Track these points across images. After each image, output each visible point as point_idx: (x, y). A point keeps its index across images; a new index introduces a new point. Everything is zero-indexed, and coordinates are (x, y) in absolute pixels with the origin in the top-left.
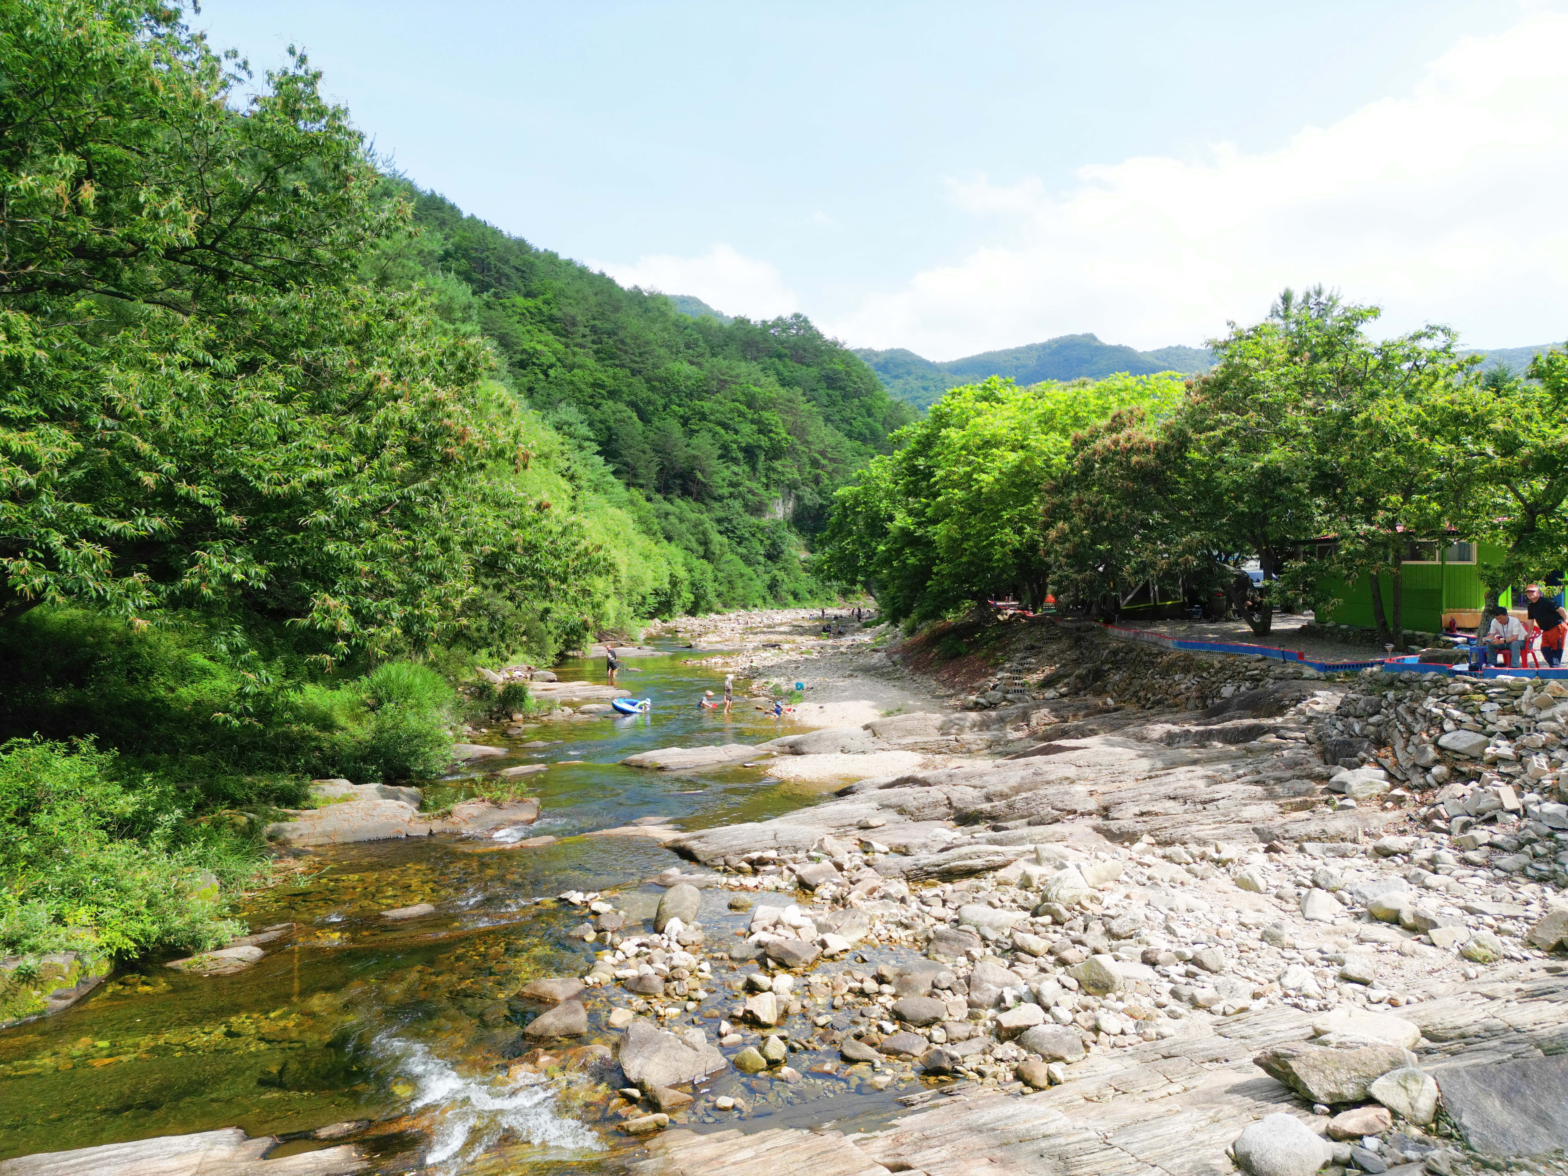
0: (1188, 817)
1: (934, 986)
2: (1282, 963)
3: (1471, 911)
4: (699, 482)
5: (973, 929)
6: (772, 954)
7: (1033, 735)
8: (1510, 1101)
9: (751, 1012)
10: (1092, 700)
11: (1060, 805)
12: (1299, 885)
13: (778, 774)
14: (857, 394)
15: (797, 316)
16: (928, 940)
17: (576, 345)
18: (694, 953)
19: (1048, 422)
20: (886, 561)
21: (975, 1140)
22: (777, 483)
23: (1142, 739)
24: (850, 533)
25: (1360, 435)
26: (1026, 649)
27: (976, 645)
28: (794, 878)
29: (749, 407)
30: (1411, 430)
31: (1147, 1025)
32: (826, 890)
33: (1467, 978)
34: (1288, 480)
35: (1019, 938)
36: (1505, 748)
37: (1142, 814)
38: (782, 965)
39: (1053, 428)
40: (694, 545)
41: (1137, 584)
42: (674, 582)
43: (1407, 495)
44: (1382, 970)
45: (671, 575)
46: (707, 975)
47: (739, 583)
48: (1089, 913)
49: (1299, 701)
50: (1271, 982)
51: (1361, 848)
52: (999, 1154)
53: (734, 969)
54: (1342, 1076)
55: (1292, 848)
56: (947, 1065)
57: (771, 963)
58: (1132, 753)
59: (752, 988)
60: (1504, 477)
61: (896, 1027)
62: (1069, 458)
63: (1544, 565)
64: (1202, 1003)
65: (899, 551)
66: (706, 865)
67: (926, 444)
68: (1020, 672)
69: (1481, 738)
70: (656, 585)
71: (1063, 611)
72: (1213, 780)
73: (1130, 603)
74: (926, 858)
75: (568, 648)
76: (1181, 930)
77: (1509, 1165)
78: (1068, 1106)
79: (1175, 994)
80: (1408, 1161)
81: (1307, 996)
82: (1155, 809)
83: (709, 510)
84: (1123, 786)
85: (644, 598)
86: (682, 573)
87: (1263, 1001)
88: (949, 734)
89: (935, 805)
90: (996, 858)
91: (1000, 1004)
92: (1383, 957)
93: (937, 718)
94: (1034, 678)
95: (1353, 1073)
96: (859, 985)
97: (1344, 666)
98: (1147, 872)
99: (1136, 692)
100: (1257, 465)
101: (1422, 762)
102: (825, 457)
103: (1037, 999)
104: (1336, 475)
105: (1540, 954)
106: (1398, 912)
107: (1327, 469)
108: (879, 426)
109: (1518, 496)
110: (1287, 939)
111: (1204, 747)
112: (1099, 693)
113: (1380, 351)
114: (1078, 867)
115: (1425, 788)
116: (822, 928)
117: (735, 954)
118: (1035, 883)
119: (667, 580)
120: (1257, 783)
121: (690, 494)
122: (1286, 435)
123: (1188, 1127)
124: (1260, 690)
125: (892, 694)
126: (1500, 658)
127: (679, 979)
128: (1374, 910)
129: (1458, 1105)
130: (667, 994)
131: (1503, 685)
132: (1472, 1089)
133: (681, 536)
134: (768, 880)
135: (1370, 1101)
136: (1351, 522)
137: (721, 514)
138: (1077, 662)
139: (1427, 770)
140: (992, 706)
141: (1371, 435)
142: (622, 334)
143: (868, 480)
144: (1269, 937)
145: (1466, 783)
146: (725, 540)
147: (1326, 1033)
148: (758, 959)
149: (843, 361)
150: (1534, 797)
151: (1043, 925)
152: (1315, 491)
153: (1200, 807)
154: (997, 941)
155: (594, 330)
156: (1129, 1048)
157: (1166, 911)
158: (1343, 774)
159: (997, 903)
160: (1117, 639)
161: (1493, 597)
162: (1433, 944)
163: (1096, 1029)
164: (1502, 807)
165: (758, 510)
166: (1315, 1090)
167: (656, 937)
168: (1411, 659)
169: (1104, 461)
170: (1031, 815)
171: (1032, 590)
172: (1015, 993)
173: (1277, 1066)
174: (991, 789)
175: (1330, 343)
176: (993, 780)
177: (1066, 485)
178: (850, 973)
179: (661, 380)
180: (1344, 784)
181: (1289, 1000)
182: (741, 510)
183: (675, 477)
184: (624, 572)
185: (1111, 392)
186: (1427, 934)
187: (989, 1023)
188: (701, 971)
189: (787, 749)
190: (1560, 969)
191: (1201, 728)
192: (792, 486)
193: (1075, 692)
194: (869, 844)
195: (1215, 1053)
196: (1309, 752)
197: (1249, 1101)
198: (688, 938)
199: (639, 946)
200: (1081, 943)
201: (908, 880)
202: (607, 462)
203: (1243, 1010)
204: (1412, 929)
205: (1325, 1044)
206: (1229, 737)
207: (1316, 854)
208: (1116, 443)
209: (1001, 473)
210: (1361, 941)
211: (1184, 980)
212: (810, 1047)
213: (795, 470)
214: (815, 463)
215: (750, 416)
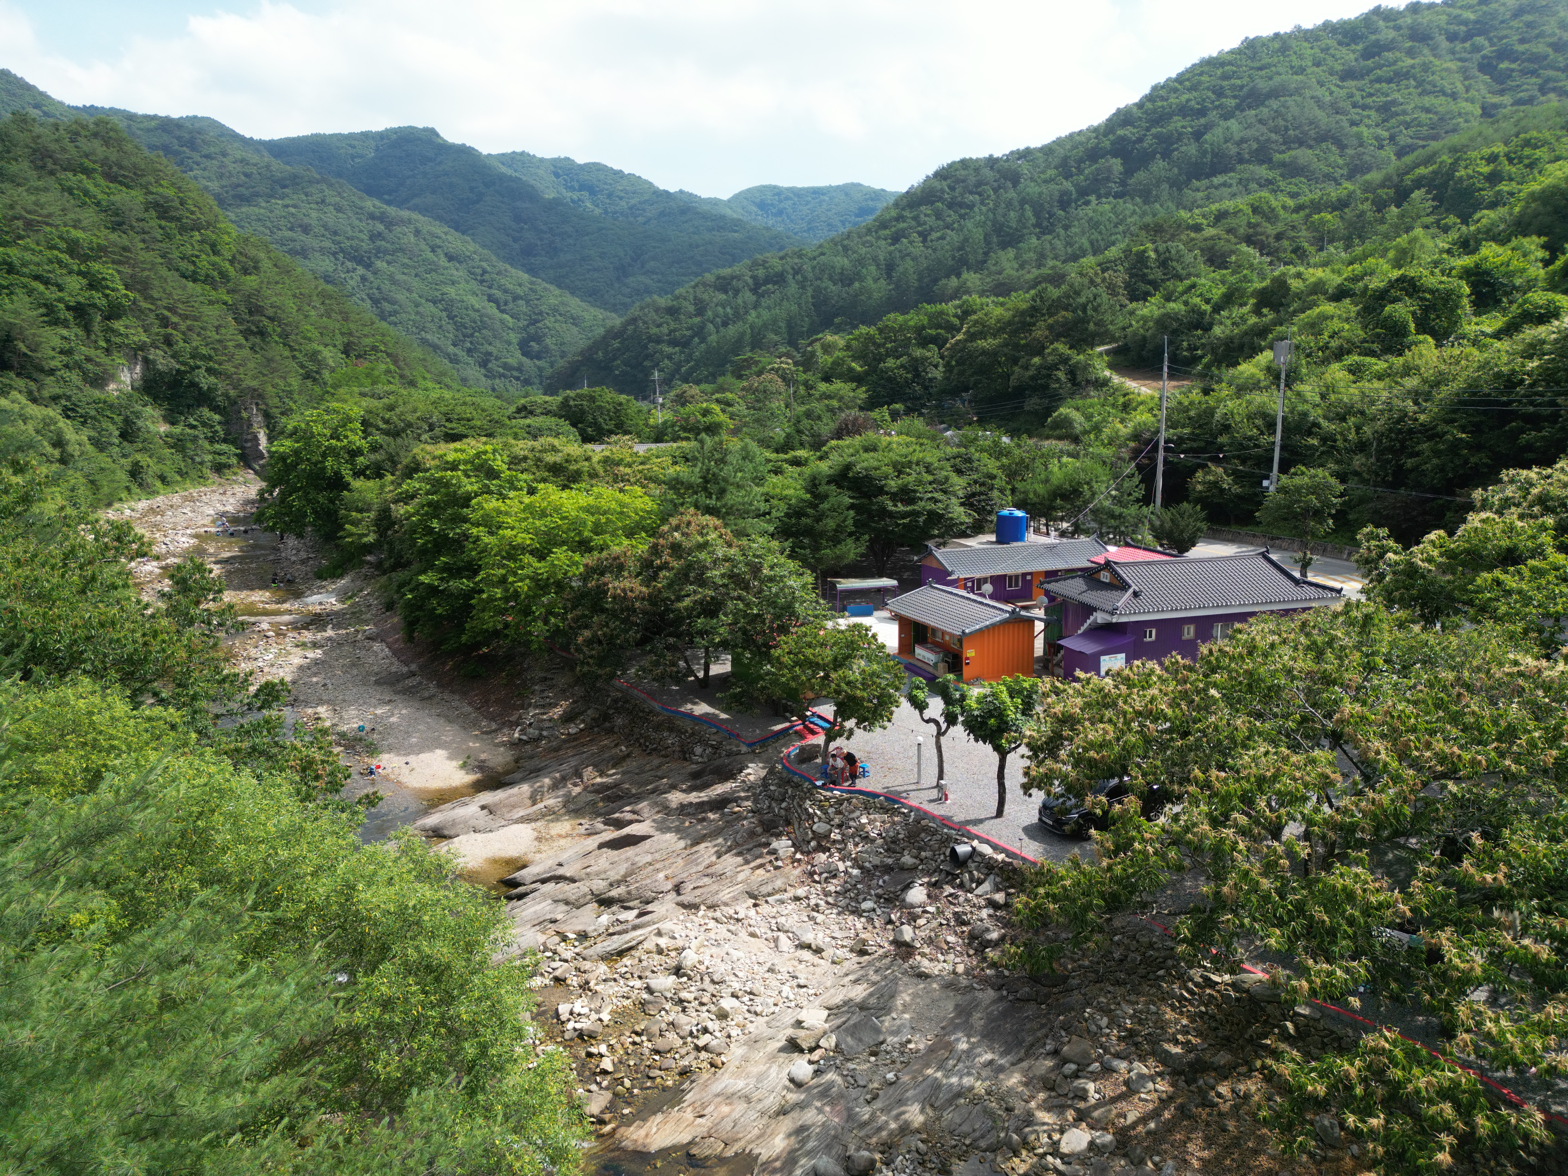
0: (716, 887)
1: (661, 1031)
2: (778, 984)
3: (833, 938)
4: (21, 353)
5: (660, 995)
6: (585, 1034)
9: (604, 1069)
11: (652, 887)
12: (772, 930)
14: (196, 226)
16: (641, 1004)
22: (120, 347)
26: (541, 680)
28: (552, 977)
29: (72, 255)
32: (573, 982)
33: (835, 974)
37: (695, 888)
38: (591, 1037)
48: (701, 971)
49: (741, 770)
51: (789, 896)
54: (811, 1041)
55: (762, 901)
56: (687, 1069)
57: (586, 1038)
61: (659, 1057)
68: (544, 706)
69: (829, 827)
78: (733, 1073)
80: (831, 1065)
81: (791, 1001)
87: (778, 1007)
88: (537, 801)
90: (641, 938)
91: (691, 1034)
94: (556, 712)
95: (814, 1039)
98: (713, 936)
101: (807, 839)
102: (176, 314)
105: (854, 954)
106: (810, 944)
110: (777, 969)
115: (808, 853)
117: (567, 1037)
118: (665, 951)
121: (11, 368)
128: (802, 944)
129: (840, 1042)
132: (843, 1035)
135: (819, 1047)
137: (56, 391)
139: (809, 843)
145: (824, 853)
147: (802, 1022)
148: (578, 1037)
150: (849, 863)
154: (671, 998)
156: (741, 1041)
158: (775, 844)
159: (654, 969)
163: (729, 1036)
165: (100, 380)
172: (696, 1028)
173: (792, 1041)
174: (612, 879)
180: (776, 851)
182: (80, 383)
186: (820, 953)
187: (692, 1045)
192: (139, 349)
194: (564, 934)
195: (770, 1037)
196: (755, 821)
197: (785, 1055)
200: (705, 990)
201: (603, 960)
203: (773, 1013)
205: (804, 1028)
210: (800, 962)
211: (749, 1003)
213: (140, 330)
214: (165, 322)
215: (75, 268)
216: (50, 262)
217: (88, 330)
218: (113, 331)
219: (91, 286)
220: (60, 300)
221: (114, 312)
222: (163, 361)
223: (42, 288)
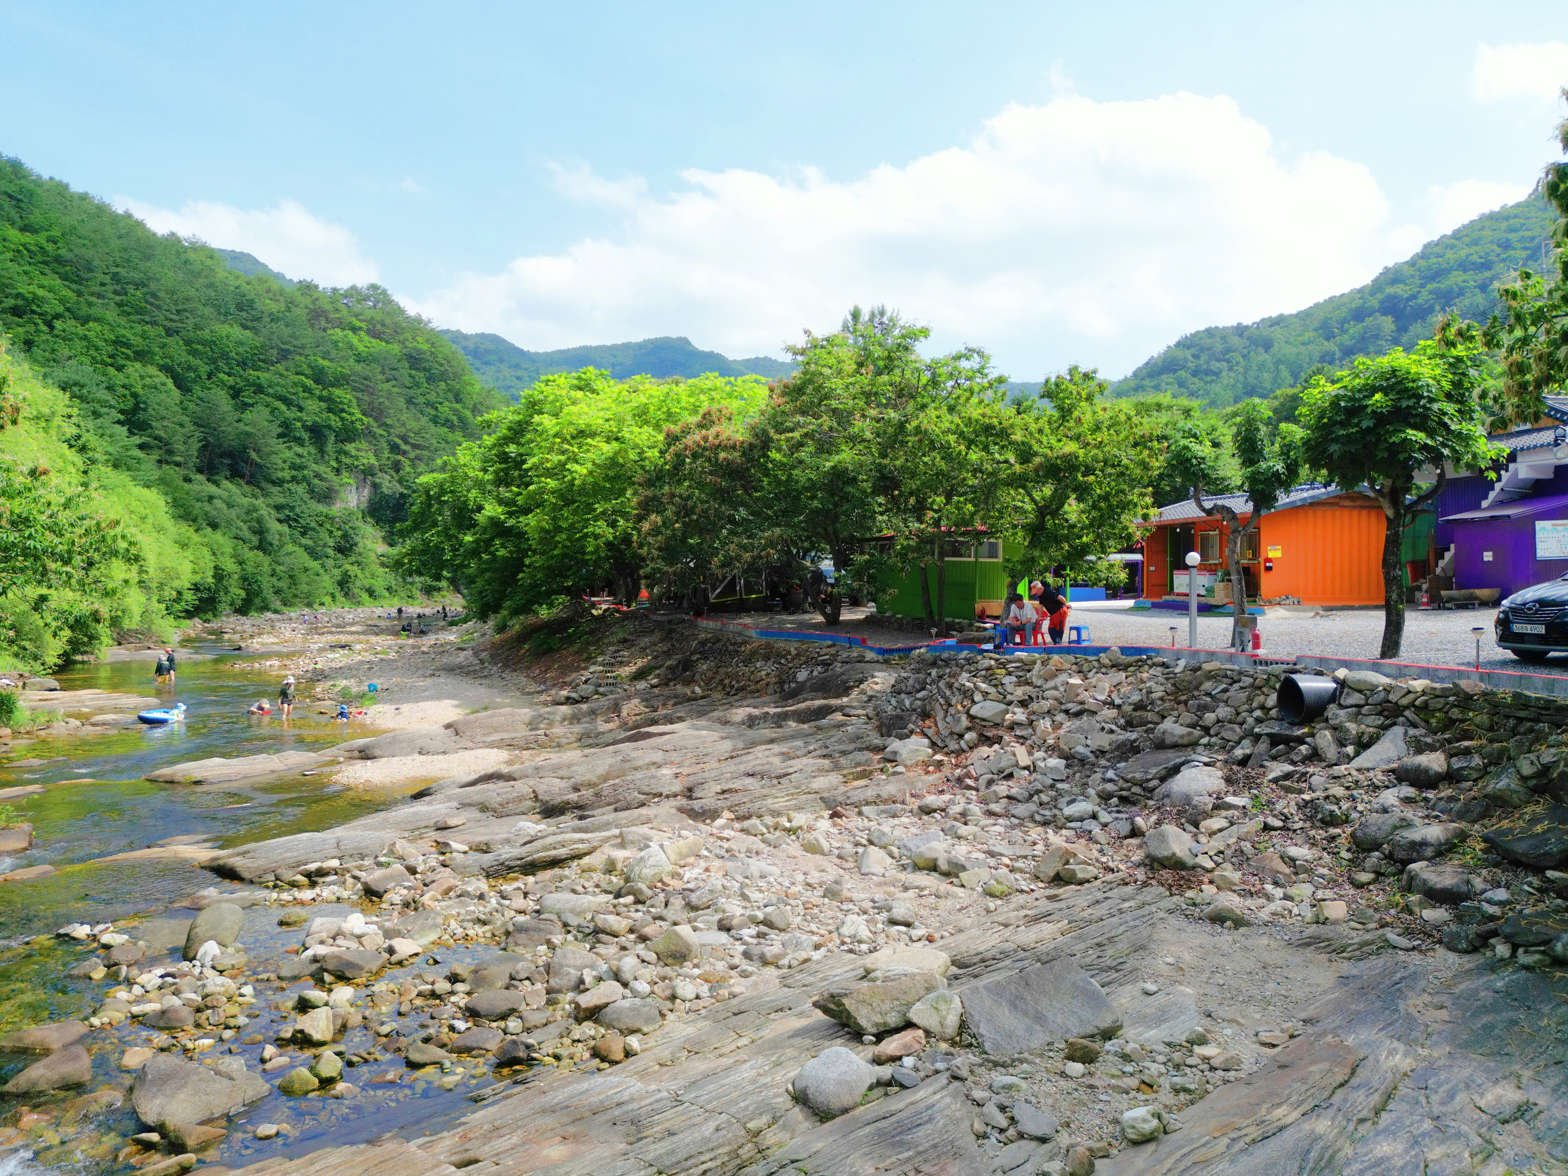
0: (765, 791)
1: (512, 978)
2: (840, 915)
3: (992, 854)
4: (253, 463)
5: (553, 917)
6: (330, 967)
7: (624, 726)
8: (1016, 1007)
9: (301, 1031)
10: (680, 689)
11: (646, 789)
12: (857, 844)
13: (345, 781)
14: (443, 377)
15: (374, 287)
16: (508, 933)
17: (92, 294)
18: (233, 977)
19: (641, 416)
20: (474, 552)
21: (549, 1121)
22: (350, 468)
23: (726, 723)
24: (435, 524)
25: (912, 440)
26: (620, 642)
27: (570, 640)
28: (359, 886)
29: (317, 382)
30: (952, 438)
31: (720, 987)
32: (397, 895)
33: (988, 911)
34: (854, 479)
35: (600, 919)
36: (1020, 714)
37: (724, 792)
38: (342, 977)
39: (647, 422)
40: (246, 534)
41: (725, 578)
42: (219, 575)
43: (949, 497)
44: (922, 912)
45: (216, 568)
46: (250, 999)
47: (303, 578)
48: (670, 889)
49: (861, 682)
50: (830, 932)
51: (908, 808)
52: (572, 1129)
53: (283, 989)
54: (886, 1007)
55: (852, 812)
56: (522, 1054)
57: (328, 978)
58: (715, 735)
59: (304, 1006)
60: (1019, 482)
61: (470, 1024)
62: (662, 452)
63: (1051, 559)
64: (770, 960)
65: (489, 542)
66: (252, 882)
67: (518, 432)
68: (613, 665)
69: (1003, 707)
70: (197, 578)
71: (656, 604)
72: (787, 756)
73: (719, 596)
74: (508, 853)
75: (75, 651)
76: (754, 895)
77: (1013, 1061)
78: (643, 1075)
79: (747, 955)
80: (937, 1072)
81: (860, 942)
82: (735, 786)
83: (266, 495)
84: (707, 767)
85: (179, 593)
86: (230, 566)
87: (823, 950)
88: (537, 729)
89: (521, 799)
90: (580, 846)
91: (580, 986)
92: (923, 901)
93: (526, 713)
94: (626, 671)
95: (896, 1003)
96: (429, 987)
97: (899, 650)
98: (726, 845)
99: (722, 680)
100: (828, 464)
101: (957, 730)
102: (406, 442)
103: (617, 976)
104: (893, 478)
105: (1041, 885)
106: (936, 860)
107: (886, 471)
108: (468, 413)
109: (1033, 500)
110: (845, 893)
111: (780, 727)
112: (688, 682)
113: (929, 368)
114: (662, 846)
115: (959, 752)
116: (389, 934)
117: (284, 973)
118: (619, 866)
119: (210, 573)
120: (824, 756)
121: (242, 476)
122: (853, 440)
123: (754, 1072)
124: (830, 673)
125: (477, 691)
126: (1018, 639)
127: (213, 1007)
128: (917, 861)
129: (977, 1017)
130: (198, 1026)
131: (1020, 660)
132: (988, 1002)
133: (229, 523)
134: (327, 891)
135: (909, 1025)
136: (905, 521)
137: (281, 500)
138: (668, 654)
139: (961, 736)
140: (584, 699)
141: (920, 441)
142: (153, 286)
143: (455, 469)
144: (831, 893)
145: (990, 746)
146: (285, 528)
147: (874, 971)
148: (312, 975)
149: (428, 340)
150: (1040, 754)
151: (625, 906)
152: (876, 492)
153: (775, 782)
154: (579, 926)
155: (115, 277)
156: (703, 1011)
157: (741, 879)
158: (895, 744)
159: (580, 889)
160: (706, 630)
161: (1013, 586)
162: (963, 886)
163: (673, 997)
164: (1017, 765)
165: (327, 496)
166: (863, 1022)
167: (185, 966)
168: (950, 642)
169: (695, 456)
170: (618, 801)
171: (626, 585)
172: (594, 973)
173: (832, 1006)
174: (578, 779)
175: (889, 358)
176: (581, 769)
177: (659, 478)
178: (420, 976)
179: (204, 343)
180: (895, 753)
181: (845, 947)
182: (306, 497)
183: (222, 455)
184: (152, 562)
185: (702, 391)
186: (957, 877)
187: (567, 1007)
188: (241, 995)
189: (356, 754)
190: (1056, 896)
191: (779, 710)
192: (368, 472)
193: (665, 683)
194: (447, 845)
195: (779, 1004)
196: (869, 727)
197: (808, 1042)
198: (226, 962)
199: (162, 977)
200: (662, 918)
201: (488, 876)
202: (131, 433)
203: (806, 961)
204: (946, 874)
205: (874, 980)
206: (804, 717)
207: (872, 816)
208: (705, 438)
209: (594, 464)
210: (906, 889)
211: (755, 941)
212: (371, 1058)
213: (371, 454)
214: (394, 448)
215: (317, 392)
216: (295, 384)
217: (322, 451)
218: (346, 453)
219: (330, 410)
220: (299, 420)
221: (348, 434)
222: (389, 485)
223: (283, 407)
